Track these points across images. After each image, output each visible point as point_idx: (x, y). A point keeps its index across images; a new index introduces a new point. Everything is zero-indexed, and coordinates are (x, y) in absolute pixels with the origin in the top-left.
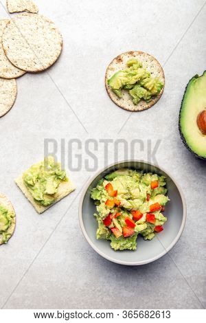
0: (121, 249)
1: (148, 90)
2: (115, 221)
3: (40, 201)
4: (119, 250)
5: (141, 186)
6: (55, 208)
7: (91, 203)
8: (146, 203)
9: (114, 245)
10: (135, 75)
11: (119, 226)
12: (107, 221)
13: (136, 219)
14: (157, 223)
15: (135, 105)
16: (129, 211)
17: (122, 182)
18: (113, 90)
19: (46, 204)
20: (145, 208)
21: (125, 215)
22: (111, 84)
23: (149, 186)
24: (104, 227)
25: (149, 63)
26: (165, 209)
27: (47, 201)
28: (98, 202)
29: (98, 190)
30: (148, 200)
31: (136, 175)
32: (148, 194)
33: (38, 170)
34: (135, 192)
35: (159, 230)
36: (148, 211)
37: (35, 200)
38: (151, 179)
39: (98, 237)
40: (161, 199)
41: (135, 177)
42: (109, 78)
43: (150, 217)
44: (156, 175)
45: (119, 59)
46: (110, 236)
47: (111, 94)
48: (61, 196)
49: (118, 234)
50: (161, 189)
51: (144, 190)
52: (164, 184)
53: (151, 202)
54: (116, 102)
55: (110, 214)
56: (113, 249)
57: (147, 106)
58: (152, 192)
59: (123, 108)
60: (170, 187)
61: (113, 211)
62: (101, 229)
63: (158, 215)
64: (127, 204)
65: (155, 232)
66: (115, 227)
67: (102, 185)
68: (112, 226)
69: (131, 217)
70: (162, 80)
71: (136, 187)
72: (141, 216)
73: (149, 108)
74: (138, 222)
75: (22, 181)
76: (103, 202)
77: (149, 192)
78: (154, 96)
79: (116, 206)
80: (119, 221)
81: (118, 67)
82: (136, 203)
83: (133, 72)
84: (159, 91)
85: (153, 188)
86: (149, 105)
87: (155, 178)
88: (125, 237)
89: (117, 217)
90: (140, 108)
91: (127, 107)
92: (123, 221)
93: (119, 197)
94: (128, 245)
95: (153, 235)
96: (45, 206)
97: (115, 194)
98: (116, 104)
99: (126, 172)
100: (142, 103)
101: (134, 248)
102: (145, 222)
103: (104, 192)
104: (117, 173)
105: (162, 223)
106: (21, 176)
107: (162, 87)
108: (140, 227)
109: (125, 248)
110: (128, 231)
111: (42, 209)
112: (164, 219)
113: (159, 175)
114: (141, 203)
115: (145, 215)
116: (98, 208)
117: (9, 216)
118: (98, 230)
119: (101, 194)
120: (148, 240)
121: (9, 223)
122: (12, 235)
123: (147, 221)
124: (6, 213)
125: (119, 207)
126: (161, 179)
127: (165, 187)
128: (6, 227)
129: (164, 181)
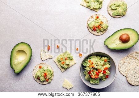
0: (94, 83)
1: (102, 28)
3: (64, 67)
4: (93, 84)
5: (101, 61)
6: (68, 70)
7: (83, 67)
8: (103, 67)
9: (91, 82)
10: (98, 23)
11: (93, 75)
12: (89, 73)
13: (99, 72)
15: (98, 33)
16: (97, 70)
17: (94, 60)
18: (90, 28)
19: (65, 68)
20: (102, 69)
21: (96, 71)
22: (90, 26)
24: (88, 75)
25: (103, 19)
26: (109, 69)
27: (66, 67)
28: (86, 67)
29: (85, 62)
31: (99, 58)
32: (103, 64)
33: (63, 56)
34: (99, 63)
35: (107, 77)
36: (104, 70)
37: (62, 67)
38: (104, 58)
39: (86, 79)
40: (108, 66)
42: (88, 24)
43: (104, 72)
45: (92, 17)
46: (90, 79)
47: (89, 29)
48: (71, 66)
49: (93, 77)
50: (108, 62)
51: (102, 63)
53: (104, 67)
55: (91, 70)
56: (91, 84)
57: (102, 33)
58: (105, 63)
59: (93, 34)
60: (111, 62)
61: (91, 69)
62: (87, 76)
63: (107, 71)
64: (96, 67)
65: (105, 78)
66: (92, 75)
67: (87, 61)
68: (91, 75)
69: (97, 72)
70: (107, 25)
71: (99, 61)
72: (101, 71)
73: (103, 34)
75: (57, 60)
76: (88, 66)
77: (104, 63)
78: (105, 30)
79: (92, 67)
81: (91, 20)
82: (99, 67)
83: (97, 22)
84: (107, 28)
85: (105, 62)
87: (106, 58)
88: (95, 79)
89: (93, 72)
90: (100, 34)
91: (95, 34)
92: (95, 73)
93: (94, 64)
95: (105, 79)
96: (65, 69)
97: (92, 63)
98: (91, 33)
99: (95, 57)
100: (100, 32)
101: (99, 83)
103: (88, 63)
104: (92, 57)
105: (108, 74)
106: (56, 58)
107: (108, 27)
108: (101, 75)
109: (95, 83)
110: (96, 76)
111: (64, 70)
112: (110, 72)
113: (107, 57)
114: (101, 67)
116: (86, 69)
117: (51, 73)
118: (86, 76)
119: (87, 64)
120: (103, 81)
121: (51, 75)
122: (52, 80)
123: (103, 73)
124: (51, 71)
125: (94, 68)
126: (108, 59)
127: (109, 62)
128: (50, 77)
129: (109, 60)
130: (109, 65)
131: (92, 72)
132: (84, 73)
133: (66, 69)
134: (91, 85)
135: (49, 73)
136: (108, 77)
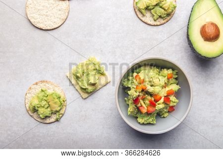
0: (145, 123)
1: (165, 10)
2: (142, 102)
3: (85, 89)
4: (143, 124)
5: (160, 77)
6: (95, 95)
7: (124, 90)
8: (164, 89)
9: (140, 120)
11: (144, 106)
12: (136, 101)
13: (156, 101)
14: (171, 104)
15: (155, 21)
16: (151, 95)
18: (139, 10)
19: (89, 91)
20: (163, 93)
21: (149, 98)
22: (139, 5)
23: (166, 77)
24: (134, 106)
26: (177, 94)
27: (90, 89)
28: (129, 89)
29: (129, 80)
30: (165, 88)
31: (156, 70)
32: (165, 83)
34: (156, 81)
35: (172, 109)
36: (165, 95)
37: (82, 89)
38: (166, 72)
39: (129, 113)
40: (175, 87)
41: (155, 71)
42: (137, 1)
43: (167, 98)
44: (171, 70)
46: (137, 113)
47: (138, 13)
48: (100, 87)
49: (144, 110)
50: (174, 80)
51: (163, 80)
52: (176, 76)
53: (167, 89)
54: (141, 18)
55: (139, 96)
56: (139, 123)
57: (163, 22)
58: (168, 82)
59: (146, 23)
60: (181, 79)
61: (140, 94)
62: (131, 108)
63: (172, 98)
64: (150, 89)
65: (169, 112)
66: (141, 106)
67: (132, 76)
68: (139, 105)
69: (153, 99)
71: (157, 78)
72: (161, 98)
73: (165, 23)
74: (158, 102)
76: (133, 88)
77: (166, 81)
78: (168, 15)
79: (143, 90)
80: (144, 103)
82: (156, 89)
84: (173, 11)
85: (168, 79)
86: (165, 21)
87: (170, 71)
88: (148, 114)
89: (143, 99)
90: (158, 23)
91: (149, 22)
92: (147, 102)
93: (145, 84)
94: (150, 120)
95: (167, 114)
96: (87, 93)
97: (143, 82)
98: (141, 20)
100: (160, 19)
101: (155, 122)
102: (163, 103)
103: (135, 81)
104: (142, 68)
105: (175, 104)
107: (175, 7)
108: (160, 106)
109: (148, 122)
110: (151, 109)
111: (85, 95)
112: (177, 101)
113: (173, 70)
114: (160, 89)
115: (163, 98)
116: (129, 92)
117: (61, 100)
118: (129, 109)
119: (131, 83)
120: (164, 117)
121: (62, 105)
122: (63, 115)
123: (164, 103)
124: (60, 97)
125: (145, 92)
126: (175, 73)
127: (176, 79)
128: (59, 108)
129: (177, 74)
130: (177, 84)
131: (141, 100)
132: (126, 101)
133: (91, 93)
134: (139, 125)
135: (57, 100)
136: (174, 110)
